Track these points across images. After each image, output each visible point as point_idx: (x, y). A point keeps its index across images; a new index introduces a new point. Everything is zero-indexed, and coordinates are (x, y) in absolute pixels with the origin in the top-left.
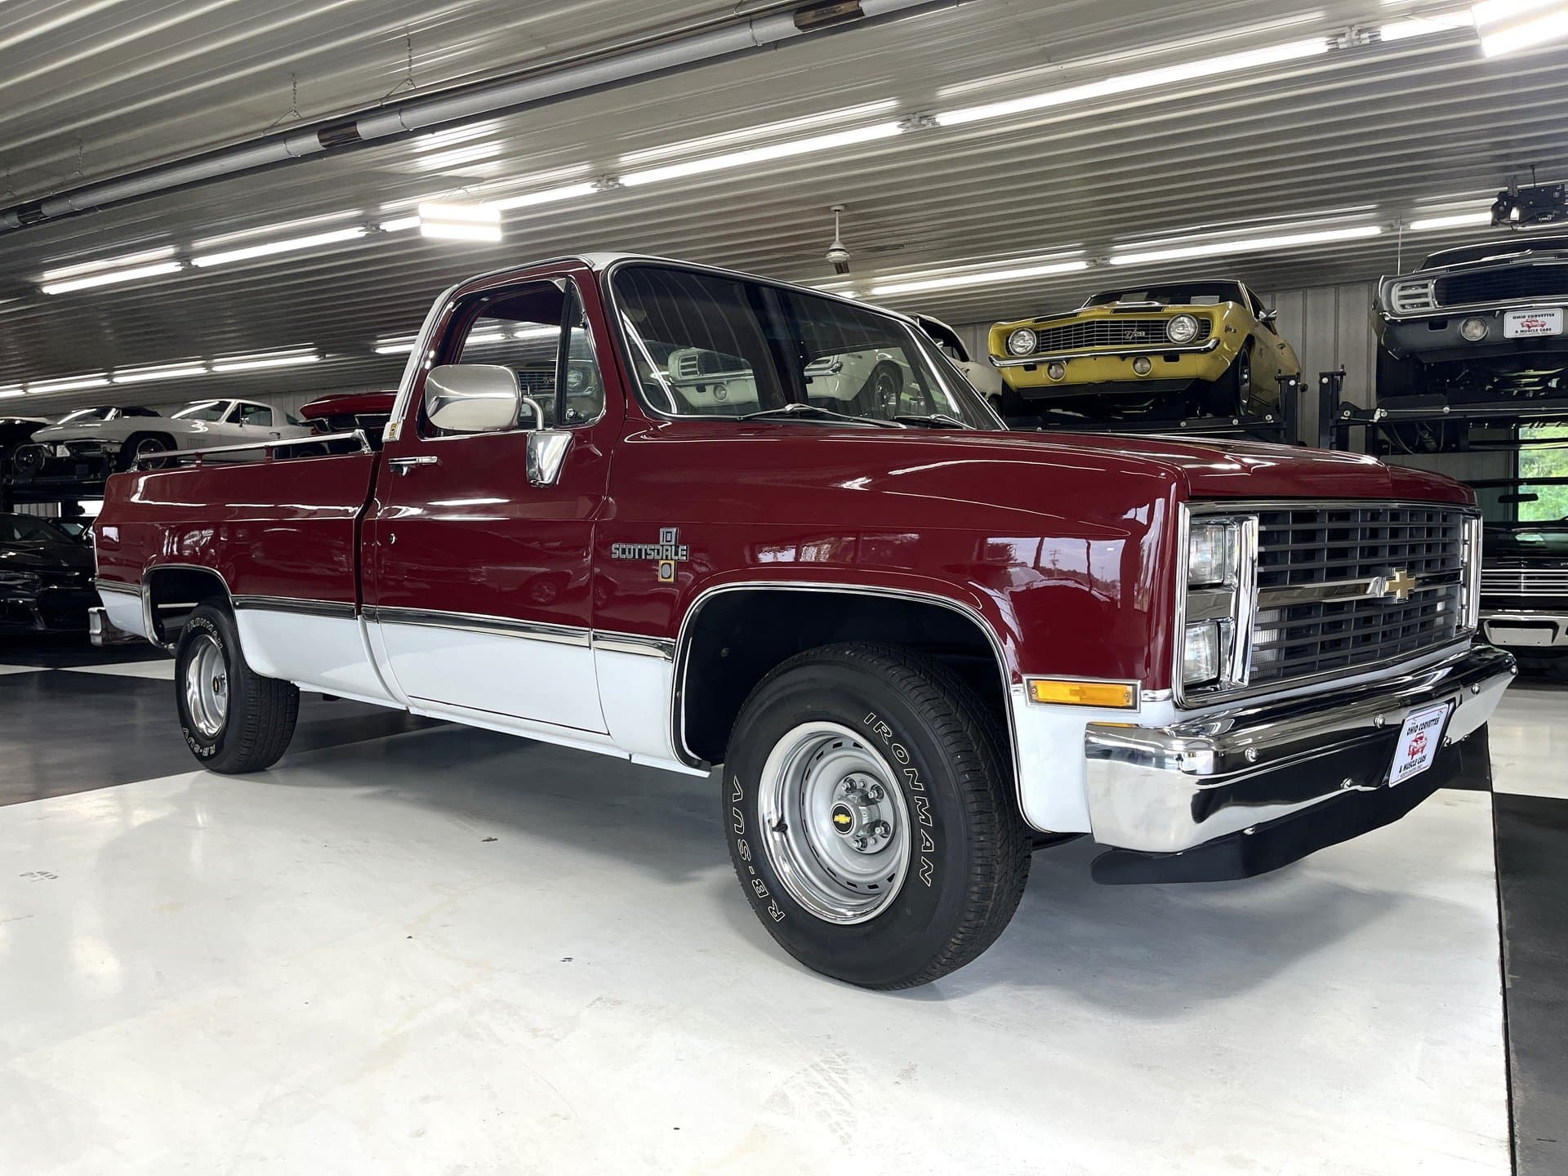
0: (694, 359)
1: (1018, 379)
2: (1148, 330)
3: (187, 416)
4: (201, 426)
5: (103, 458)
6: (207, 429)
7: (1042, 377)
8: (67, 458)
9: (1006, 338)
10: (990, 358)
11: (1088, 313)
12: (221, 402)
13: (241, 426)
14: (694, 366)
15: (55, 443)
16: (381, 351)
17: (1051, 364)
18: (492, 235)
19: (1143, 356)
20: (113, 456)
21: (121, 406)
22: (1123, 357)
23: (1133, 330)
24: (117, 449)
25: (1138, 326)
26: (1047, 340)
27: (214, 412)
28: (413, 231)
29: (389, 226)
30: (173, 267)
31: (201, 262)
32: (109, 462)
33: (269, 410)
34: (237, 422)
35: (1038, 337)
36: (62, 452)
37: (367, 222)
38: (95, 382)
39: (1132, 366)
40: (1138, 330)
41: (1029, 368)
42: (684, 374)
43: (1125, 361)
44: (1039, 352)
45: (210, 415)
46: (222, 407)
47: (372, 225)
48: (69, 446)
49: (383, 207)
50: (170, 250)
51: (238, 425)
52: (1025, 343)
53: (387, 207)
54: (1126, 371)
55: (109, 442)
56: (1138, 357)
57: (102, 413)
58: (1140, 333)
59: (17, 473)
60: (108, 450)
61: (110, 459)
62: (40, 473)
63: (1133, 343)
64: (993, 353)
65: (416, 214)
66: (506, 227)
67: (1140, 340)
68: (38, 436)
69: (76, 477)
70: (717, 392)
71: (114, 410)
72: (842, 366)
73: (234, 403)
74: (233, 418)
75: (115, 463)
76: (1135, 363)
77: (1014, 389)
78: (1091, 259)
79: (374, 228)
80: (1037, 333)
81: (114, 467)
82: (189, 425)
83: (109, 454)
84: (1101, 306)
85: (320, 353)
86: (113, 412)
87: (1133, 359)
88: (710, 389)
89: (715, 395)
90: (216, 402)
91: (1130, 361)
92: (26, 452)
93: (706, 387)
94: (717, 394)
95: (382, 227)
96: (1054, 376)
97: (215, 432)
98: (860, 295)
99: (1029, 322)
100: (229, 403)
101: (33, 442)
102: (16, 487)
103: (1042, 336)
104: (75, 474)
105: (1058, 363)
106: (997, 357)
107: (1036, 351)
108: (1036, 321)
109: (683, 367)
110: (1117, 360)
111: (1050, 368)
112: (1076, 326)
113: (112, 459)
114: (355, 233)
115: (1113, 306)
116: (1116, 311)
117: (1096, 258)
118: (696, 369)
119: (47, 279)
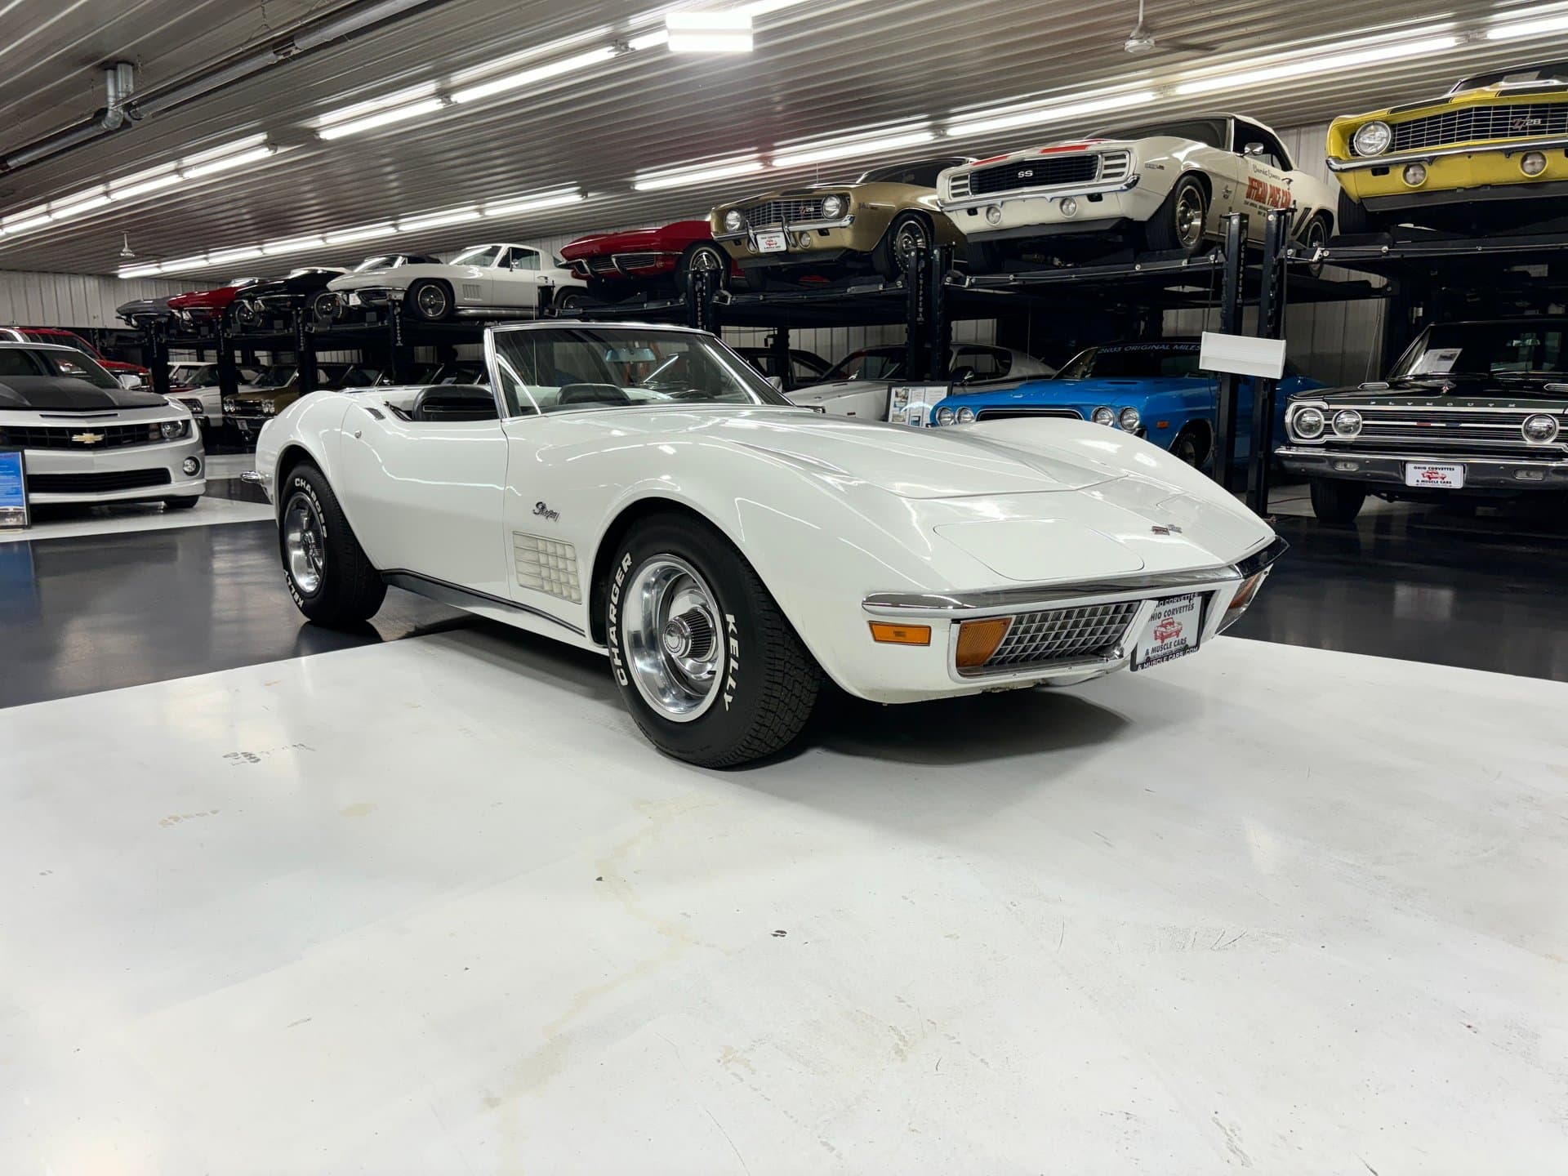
0: (965, 178)
1: (1363, 186)
2: (1546, 117)
3: (465, 262)
4: (476, 272)
5: (388, 306)
6: (481, 275)
7: (1395, 183)
8: (358, 306)
9: (1349, 136)
10: (1327, 161)
11: (1462, 98)
12: (493, 247)
13: (511, 271)
14: (965, 186)
15: (348, 291)
16: (639, 187)
17: (1409, 164)
18: (745, 45)
19: (1537, 151)
20: (397, 304)
21: (407, 254)
22: (1509, 153)
23: (1524, 118)
24: (400, 296)
25: (1532, 112)
26: (1404, 135)
27: (487, 257)
28: (661, 49)
29: (637, 44)
30: (435, 105)
31: (460, 98)
32: (394, 309)
33: (537, 253)
34: (508, 266)
35: (1393, 131)
36: (354, 300)
37: (616, 41)
38: (381, 231)
39: (1519, 166)
40: (1532, 117)
41: (1380, 170)
42: (955, 195)
43: (1511, 158)
44: (1393, 150)
45: (483, 260)
46: (493, 252)
47: (621, 45)
48: (360, 294)
49: (632, 22)
50: (430, 87)
51: (509, 269)
52: (1375, 141)
53: (636, 21)
54: (1512, 171)
55: (394, 290)
56: (1527, 152)
57: (390, 262)
58: (1535, 120)
59: (317, 321)
60: (393, 297)
61: (394, 307)
62: (336, 321)
63: (1525, 134)
64: (1333, 155)
65: (664, 28)
66: (759, 37)
67: (1536, 131)
68: (333, 285)
69: (366, 325)
70: (990, 215)
71: (401, 258)
72: (1138, 178)
73: (504, 248)
74: (505, 263)
75: (399, 310)
76: (1524, 159)
77: (1355, 201)
78: (1462, 33)
79: (623, 48)
80: (1393, 127)
81: (398, 314)
82: (466, 271)
83: (394, 302)
84: (1484, 88)
85: (583, 193)
86: (400, 260)
87: (1521, 156)
88: (982, 212)
89: (988, 217)
90: (488, 247)
91: (1516, 159)
92: (325, 300)
93: (979, 210)
94: (990, 218)
95: (631, 45)
96: (1411, 181)
97: (488, 277)
98: (1162, 96)
99: (1383, 113)
100: (500, 247)
101: (329, 292)
102: (317, 334)
103: (1399, 130)
104: (365, 321)
105: (1418, 163)
106: (1338, 160)
107: (1390, 150)
108: (1393, 111)
109: (954, 188)
110: (1502, 157)
111: (1407, 170)
112: (1445, 115)
113: (396, 306)
114: (605, 54)
115: (1496, 87)
116: (1503, 93)
117: (1470, 32)
118: (968, 189)
119: (322, 124)
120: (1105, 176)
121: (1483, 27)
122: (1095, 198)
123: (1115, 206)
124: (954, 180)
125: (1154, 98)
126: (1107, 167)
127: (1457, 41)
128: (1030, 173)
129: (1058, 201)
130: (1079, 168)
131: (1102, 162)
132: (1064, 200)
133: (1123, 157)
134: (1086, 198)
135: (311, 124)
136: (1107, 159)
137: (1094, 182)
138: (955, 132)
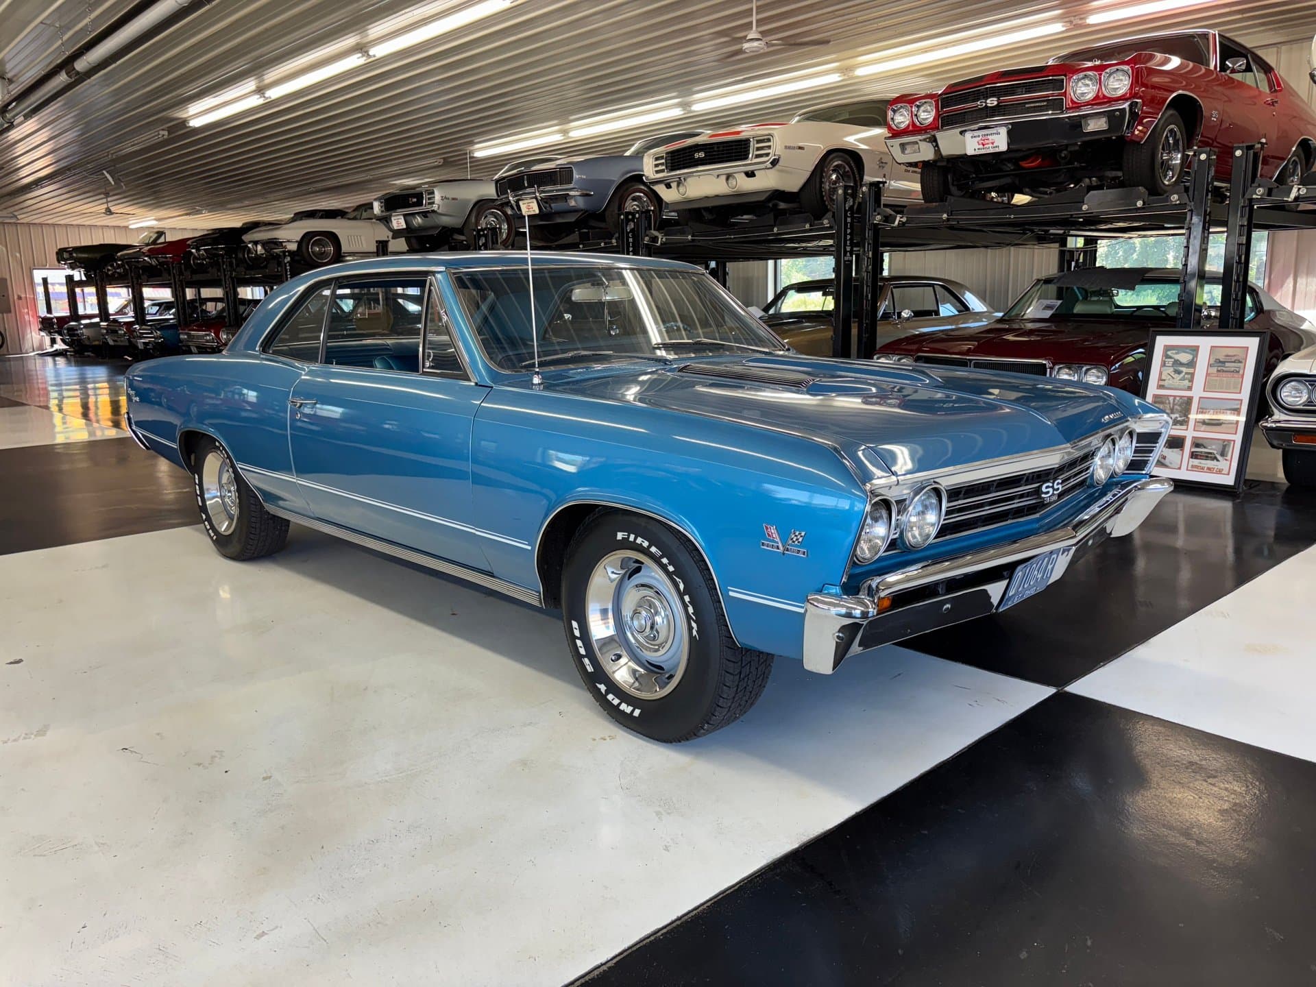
0: (662, 158)
5: (281, 255)
8: (263, 254)
14: (662, 164)
15: (256, 243)
16: (478, 154)
24: (293, 247)
36: (260, 250)
42: (657, 172)
48: (263, 246)
55: (287, 242)
60: (289, 248)
61: (285, 256)
68: (245, 237)
70: (679, 188)
72: (779, 158)
78: (1067, 20)
81: (288, 262)
83: (289, 252)
88: (674, 186)
92: (242, 249)
93: (672, 184)
94: (679, 191)
98: (846, 77)
109: (656, 166)
117: (1072, 18)
118: (664, 167)
119: (191, 113)
120: (758, 156)
121: (1084, 14)
122: (750, 174)
123: (766, 181)
124: (657, 159)
125: (841, 79)
126: (758, 149)
127: (1063, 26)
128: (702, 155)
129: (724, 177)
130: (734, 150)
131: (753, 145)
132: (728, 177)
133: (769, 140)
134: (743, 175)
135: (182, 114)
136: (758, 142)
137: (749, 162)
138: (698, 108)
